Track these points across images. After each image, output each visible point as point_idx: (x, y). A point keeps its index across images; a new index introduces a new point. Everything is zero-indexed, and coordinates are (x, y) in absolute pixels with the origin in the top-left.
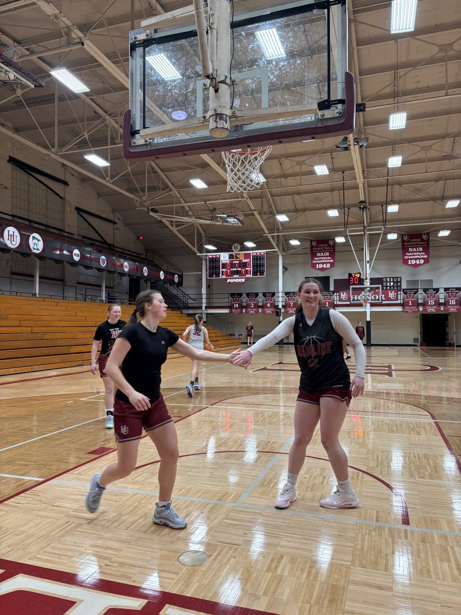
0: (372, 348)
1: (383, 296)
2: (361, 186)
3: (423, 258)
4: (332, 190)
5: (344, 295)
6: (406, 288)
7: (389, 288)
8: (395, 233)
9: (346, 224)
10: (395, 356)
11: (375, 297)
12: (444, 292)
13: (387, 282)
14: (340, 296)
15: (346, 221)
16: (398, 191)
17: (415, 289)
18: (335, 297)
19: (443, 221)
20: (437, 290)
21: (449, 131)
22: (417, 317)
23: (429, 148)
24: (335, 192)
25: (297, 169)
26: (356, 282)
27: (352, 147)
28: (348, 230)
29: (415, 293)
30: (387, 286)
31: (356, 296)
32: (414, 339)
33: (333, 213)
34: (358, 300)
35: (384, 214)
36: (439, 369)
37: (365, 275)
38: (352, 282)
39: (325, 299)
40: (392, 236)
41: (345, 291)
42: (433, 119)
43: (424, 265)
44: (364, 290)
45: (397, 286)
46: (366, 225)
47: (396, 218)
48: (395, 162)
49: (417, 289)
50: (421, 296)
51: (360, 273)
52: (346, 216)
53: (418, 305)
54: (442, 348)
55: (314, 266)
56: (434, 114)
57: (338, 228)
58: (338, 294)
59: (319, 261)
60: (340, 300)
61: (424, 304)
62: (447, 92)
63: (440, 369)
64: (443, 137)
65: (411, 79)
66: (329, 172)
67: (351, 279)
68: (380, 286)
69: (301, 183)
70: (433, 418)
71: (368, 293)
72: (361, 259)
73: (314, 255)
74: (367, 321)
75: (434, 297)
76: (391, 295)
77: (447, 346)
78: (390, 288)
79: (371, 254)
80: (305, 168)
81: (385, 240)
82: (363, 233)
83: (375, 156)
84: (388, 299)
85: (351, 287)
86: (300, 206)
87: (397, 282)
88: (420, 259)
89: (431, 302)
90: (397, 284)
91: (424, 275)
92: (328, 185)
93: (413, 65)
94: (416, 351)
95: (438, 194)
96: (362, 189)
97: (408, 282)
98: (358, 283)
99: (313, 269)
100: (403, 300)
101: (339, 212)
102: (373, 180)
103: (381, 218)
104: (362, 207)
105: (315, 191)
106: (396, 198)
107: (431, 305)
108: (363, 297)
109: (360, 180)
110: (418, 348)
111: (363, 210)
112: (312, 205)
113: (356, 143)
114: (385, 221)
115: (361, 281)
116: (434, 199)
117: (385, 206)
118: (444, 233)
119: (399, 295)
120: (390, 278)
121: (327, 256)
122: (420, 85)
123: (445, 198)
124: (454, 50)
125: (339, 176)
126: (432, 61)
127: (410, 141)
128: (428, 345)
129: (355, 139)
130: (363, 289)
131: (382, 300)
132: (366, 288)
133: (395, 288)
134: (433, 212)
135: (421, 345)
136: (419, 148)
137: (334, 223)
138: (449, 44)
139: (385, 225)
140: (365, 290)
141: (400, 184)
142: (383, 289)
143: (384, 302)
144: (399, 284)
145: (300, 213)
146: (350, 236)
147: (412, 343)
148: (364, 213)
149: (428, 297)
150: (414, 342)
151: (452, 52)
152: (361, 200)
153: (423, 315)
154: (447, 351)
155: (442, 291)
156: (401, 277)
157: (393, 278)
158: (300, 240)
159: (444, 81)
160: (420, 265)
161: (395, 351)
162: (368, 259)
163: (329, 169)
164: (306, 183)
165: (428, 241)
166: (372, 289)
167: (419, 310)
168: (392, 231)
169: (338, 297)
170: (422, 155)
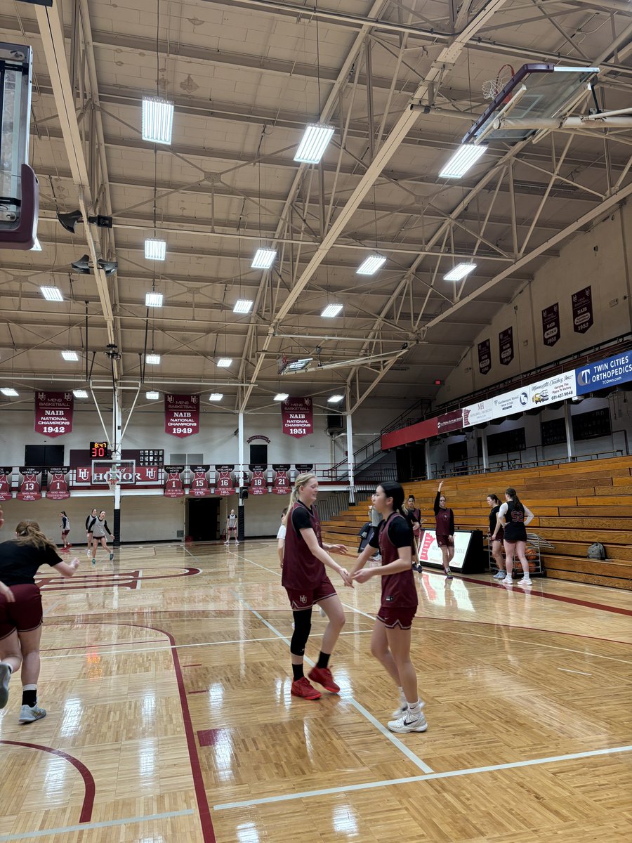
0: (121, 548)
1: (139, 474)
2: (110, 324)
3: (191, 427)
4: (71, 324)
5: (83, 473)
6: (169, 464)
7: (147, 464)
8: (156, 391)
9: (89, 374)
10: (148, 558)
11: (127, 476)
12: (215, 470)
13: (145, 456)
14: (77, 474)
15: (89, 369)
16: (161, 339)
17: (181, 466)
18: (71, 476)
19: (215, 382)
20: (207, 468)
21: (221, 275)
22: (182, 502)
23: (196, 291)
24: (74, 327)
25: (15, 286)
26: (101, 454)
27: (96, 270)
28: (91, 381)
29: (181, 471)
30: (144, 461)
31: (101, 475)
32: (178, 531)
33: (70, 356)
34: (104, 480)
35: (143, 366)
36: (198, 571)
37: (113, 445)
38: (94, 454)
39: (55, 479)
40: (153, 396)
41: (85, 467)
42: (201, 258)
43: (192, 436)
44: (111, 467)
45: (158, 462)
46: (116, 376)
47: (157, 373)
48: (154, 300)
49: (183, 467)
50: (187, 475)
51: (106, 443)
52: (90, 363)
53: (184, 486)
54: (211, 542)
55: (40, 429)
56: (203, 252)
57: (77, 378)
58: (75, 471)
59: (48, 423)
60: (79, 480)
61: (191, 486)
62: (213, 228)
63: (201, 571)
64: (213, 281)
65: (175, 203)
66: (64, 299)
67: (94, 451)
68: (134, 461)
69: (20, 307)
70: (173, 643)
71: (118, 471)
72: (109, 424)
73: (40, 413)
74: (115, 510)
75: (203, 476)
76: (150, 473)
77: (218, 540)
78: (149, 464)
79: (124, 417)
80: (27, 287)
81: (143, 401)
82: (112, 388)
83: (130, 287)
84: (144, 478)
85: (93, 461)
86: (20, 341)
87: (159, 455)
88: (187, 427)
89: (200, 483)
90: (158, 459)
91: (192, 447)
92: (65, 317)
93: (174, 186)
94: (180, 548)
95: (210, 349)
96: (112, 329)
97: (172, 456)
98: (104, 457)
99: (39, 434)
100: (165, 480)
101: (79, 355)
102: (129, 319)
103: (138, 370)
104: (111, 352)
105: (45, 322)
106: (159, 346)
107: (199, 487)
108: (111, 475)
109: (108, 317)
110: (182, 545)
111: (113, 357)
112: (39, 341)
113: (101, 267)
114: (143, 375)
115: (108, 454)
116: (205, 354)
117: (143, 355)
118: (217, 397)
119: (160, 474)
120: (149, 450)
121: (61, 416)
122: (186, 213)
123: (216, 355)
124: (221, 182)
125: (79, 306)
126: (197, 188)
127: (175, 278)
128: (195, 540)
129: (100, 260)
130: (110, 465)
131: (137, 480)
132: (115, 463)
133: (156, 464)
134: (204, 369)
135: (186, 540)
136: (185, 290)
137: (71, 370)
138: (216, 174)
139: (142, 380)
140: (113, 465)
141: (163, 329)
142: (138, 465)
143: (138, 483)
144: (161, 459)
145: (20, 350)
146: (93, 389)
147: (175, 538)
148: (115, 361)
149: (197, 477)
150: (178, 536)
151: (219, 184)
152: (110, 343)
153: (190, 499)
154: (218, 546)
155: (213, 468)
156: (163, 450)
157: (154, 451)
158: (17, 389)
159: (209, 215)
160: (187, 435)
161: (149, 551)
162: (119, 423)
163: (64, 295)
164: (27, 309)
165: (197, 405)
166: (123, 465)
167: (184, 493)
168: (152, 388)
169: (75, 475)
170: (187, 298)
